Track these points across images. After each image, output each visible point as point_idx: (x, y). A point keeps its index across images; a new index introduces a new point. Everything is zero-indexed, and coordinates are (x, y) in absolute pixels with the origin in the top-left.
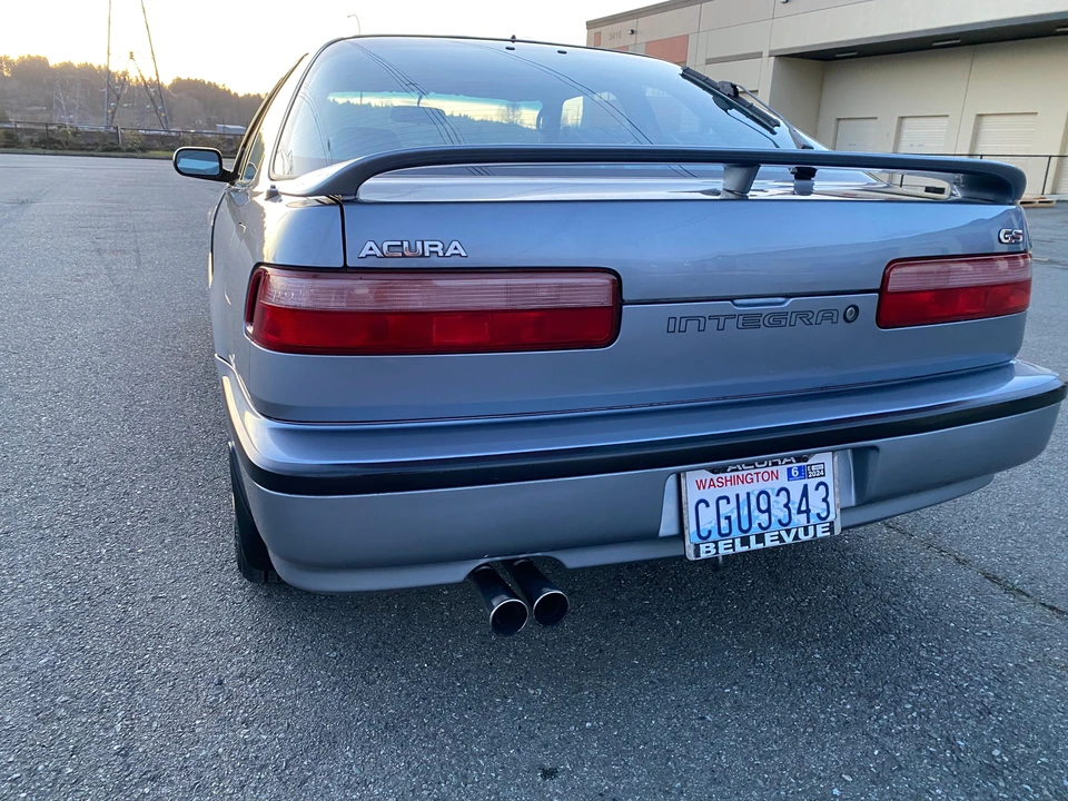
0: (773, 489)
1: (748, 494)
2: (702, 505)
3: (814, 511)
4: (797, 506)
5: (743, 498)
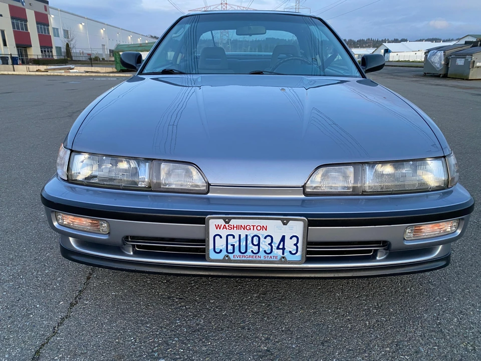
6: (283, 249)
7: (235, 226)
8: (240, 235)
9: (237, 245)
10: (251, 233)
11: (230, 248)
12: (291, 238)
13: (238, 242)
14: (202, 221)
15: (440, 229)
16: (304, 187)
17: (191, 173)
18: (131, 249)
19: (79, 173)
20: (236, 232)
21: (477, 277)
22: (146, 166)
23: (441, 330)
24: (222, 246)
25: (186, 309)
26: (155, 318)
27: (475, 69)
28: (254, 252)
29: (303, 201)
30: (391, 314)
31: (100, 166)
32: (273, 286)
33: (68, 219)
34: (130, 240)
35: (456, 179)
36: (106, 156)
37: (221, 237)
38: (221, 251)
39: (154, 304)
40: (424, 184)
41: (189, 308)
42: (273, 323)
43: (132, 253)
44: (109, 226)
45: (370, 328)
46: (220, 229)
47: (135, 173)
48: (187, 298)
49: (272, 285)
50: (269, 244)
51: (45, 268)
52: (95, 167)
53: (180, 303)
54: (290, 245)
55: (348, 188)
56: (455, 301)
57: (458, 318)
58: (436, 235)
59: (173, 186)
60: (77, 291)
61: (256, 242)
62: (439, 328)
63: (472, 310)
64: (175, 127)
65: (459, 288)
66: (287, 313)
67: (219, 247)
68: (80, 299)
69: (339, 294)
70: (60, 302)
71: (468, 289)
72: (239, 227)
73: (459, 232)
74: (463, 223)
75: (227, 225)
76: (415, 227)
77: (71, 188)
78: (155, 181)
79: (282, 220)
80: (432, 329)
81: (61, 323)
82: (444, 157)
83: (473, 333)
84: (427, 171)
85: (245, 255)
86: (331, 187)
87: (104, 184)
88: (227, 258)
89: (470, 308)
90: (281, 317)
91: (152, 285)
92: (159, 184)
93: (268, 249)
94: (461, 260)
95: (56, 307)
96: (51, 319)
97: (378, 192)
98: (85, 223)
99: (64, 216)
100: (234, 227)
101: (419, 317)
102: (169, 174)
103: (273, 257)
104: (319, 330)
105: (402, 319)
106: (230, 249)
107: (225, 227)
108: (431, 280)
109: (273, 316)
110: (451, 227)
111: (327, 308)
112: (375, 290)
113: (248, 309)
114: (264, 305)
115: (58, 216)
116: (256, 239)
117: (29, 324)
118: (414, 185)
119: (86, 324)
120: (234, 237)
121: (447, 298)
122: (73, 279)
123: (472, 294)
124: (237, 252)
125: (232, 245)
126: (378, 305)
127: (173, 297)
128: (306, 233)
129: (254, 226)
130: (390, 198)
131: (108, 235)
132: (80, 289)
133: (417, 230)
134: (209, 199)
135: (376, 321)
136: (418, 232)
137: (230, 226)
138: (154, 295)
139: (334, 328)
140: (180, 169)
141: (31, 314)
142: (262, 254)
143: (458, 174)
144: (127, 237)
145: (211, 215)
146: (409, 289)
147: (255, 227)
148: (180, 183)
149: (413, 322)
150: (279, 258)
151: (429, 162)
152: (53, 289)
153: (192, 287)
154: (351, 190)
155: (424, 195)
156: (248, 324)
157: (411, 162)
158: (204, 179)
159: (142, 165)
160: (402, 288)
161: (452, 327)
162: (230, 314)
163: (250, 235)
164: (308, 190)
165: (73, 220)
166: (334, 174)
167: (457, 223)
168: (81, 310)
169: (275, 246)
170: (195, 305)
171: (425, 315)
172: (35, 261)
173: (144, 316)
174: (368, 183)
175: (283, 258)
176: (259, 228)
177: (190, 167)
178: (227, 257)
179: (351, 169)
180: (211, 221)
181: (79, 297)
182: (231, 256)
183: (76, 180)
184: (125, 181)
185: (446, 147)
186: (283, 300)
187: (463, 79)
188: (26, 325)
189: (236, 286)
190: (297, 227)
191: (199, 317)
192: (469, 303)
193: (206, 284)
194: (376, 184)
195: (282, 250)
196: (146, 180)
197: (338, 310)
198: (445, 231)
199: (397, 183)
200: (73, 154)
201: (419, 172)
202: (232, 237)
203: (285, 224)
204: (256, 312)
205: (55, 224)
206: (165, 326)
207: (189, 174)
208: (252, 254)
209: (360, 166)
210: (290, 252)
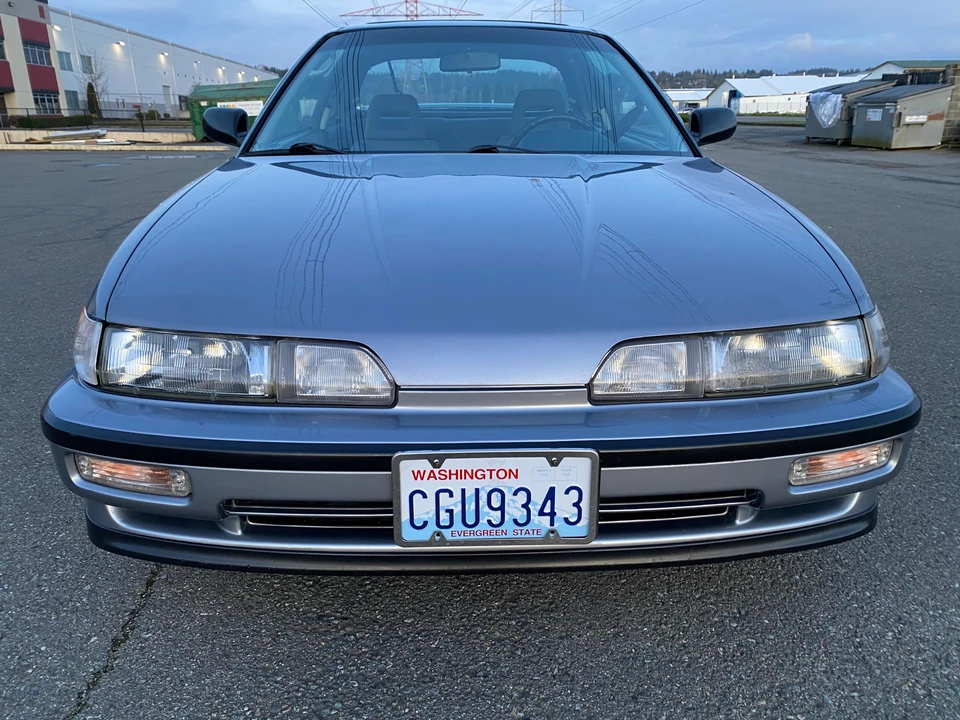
6: (552, 514)
7: (454, 472)
8: (463, 491)
9: (457, 510)
10: (485, 485)
11: (444, 517)
12: (567, 492)
13: (460, 505)
14: (385, 464)
15: (858, 461)
16: (589, 386)
17: (360, 364)
18: (238, 524)
19: (123, 370)
20: (455, 485)
21: (926, 545)
22: (262, 351)
23: (864, 657)
24: (428, 513)
25: (357, 639)
26: (293, 663)
27: (902, 130)
28: (494, 523)
29: (588, 414)
30: (766, 630)
31: (166, 354)
32: (531, 583)
33: (103, 468)
34: (234, 506)
35: (885, 360)
36: (180, 333)
37: (425, 496)
38: (425, 523)
39: (290, 633)
40: (825, 372)
41: (363, 638)
42: (534, 660)
43: (239, 533)
44: (190, 479)
45: (725, 661)
46: (422, 479)
47: (242, 366)
48: (357, 616)
49: (529, 581)
50: (523, 506)
51: (57, 566)
52: (158, 356)
53: (343, 628)
54: (564, 506)
55: (676, 385)
56: (887, 597)
57: (893, 631)
58: (851, 473)
59: (322, 393)
60: (125, 612)
61: (496, 503)
62: (860, 653)
63: (921, 614)
64: (319, 264)
65: (893, 569)
66: (561, 638)
67: (422, 517)
68: (132, 629)
69: (662, 592)
70: (90, 637)
71: (911, 571)
72: (461, 474)
73: (893, 464)
74: (900, 447)
75: (436, 471)
76: (810, 460)
77: (108, 402)
78: (283, 383)
79: (548, 456)
80: (845, 656)
81: (94, 683)
82: (861, 317)
83: (924, 660)
84: (829, 346)
85: (475, 529)
86: (643, 385)
87: (176, 393)
88: (437, 538)
89: (917, 610)
90: (549, 647)
91: (283, 591)
92: (292, 389)
93: (521, 515)
94: (894, 513)
95: (82, 649)
96: (73, 674)
97: (735, 391)
98: (138, 475)
99: (93, 461)
100: (450, 474)
101: (819, 633)
102: (312, 368)
103: (531, 532)
104: (627, 671)
105: (787, 638)
106: (444, 520)
107: (432, 475)
108: (840, 555)
109: (534, 645)
110: (877, 455)
111: (639, 623)
112: (732, 583)
113: (483, 634)
114: (514, 623)
115: (79, 461)
116: (496, 497)
117: (26, 689)
118: (805, 375)
119: (147, 683)
120: (451, 495)
121: (872, 592)
122: (115, 586)
123: (918, 580)
124: (458, 525)
125: (447, 511)
126: (740, 613)
127: (328, 616)
128: (596, 480)
129: (491, 471)
130: (760, 404)
131: (188, 499)
132: (133, 607)
133: (812, 465)
134: (397, 417)
135: (738, 645)
136: (815, 469)
137: (442, 472)
138: (289, 614)
139: (656, 664)
140: (336, 357)
141: (28, 667)
142: (509, 525)
143: (888, 349)
144: (229, 502)
145: (403, 451)
146: (797, 577)
147: (494, 473)
148: (335, 385)
149: (809, 644)
150: (543, 533)
151: (833, 328)
152: (75, 610)
153: (367, 592)
154: (683, 389)
155: (824, 395)
156: (485, 665)
157: (799, 331)
158: (386, 376)
159: (255, 349)
160: (784, 575)
161: (885, 650)
162: (447, 647)
163: (483, 488)
164: (597, 392)
165: (113, 471)
166: (648, 358)
167: (889, 447)
168: (136, 654)
169: (534, 509)
170: (374, 630)
171: (830, 628)
172: (34, 551)
173: (269, 660)
174: (715, 374)
175: (553, 532)
176: (502, 474)
177: (355, 352)
178: (438, 535)
179: (681, 347)
180: (403, 464)
181: (130, 625)
182: (447, 533)
183: (117, 385)
184: (220, 384)
185: (863, 296)
186: (552, 611)
187: (881, 149)
188: (19, 690)
189: (456, 587)
190: (577, 470)
191: (383, 656)
192: (915, 600)
193: (395, 586)
194: (732, 376)
195: (548, 518)
196: (265, 381)
197: (663, 626)
198: (867, 464)
199: (772, 373)
200: (109, 330)
201: (815, 350)
202: (447, 494)
203: (553, 464)
204: (499, 640)
205: (75, 479)
206: (313, 678)
207: (354, 367)
208: (490, 528)
209: (699, 342)
210: (566, 520)
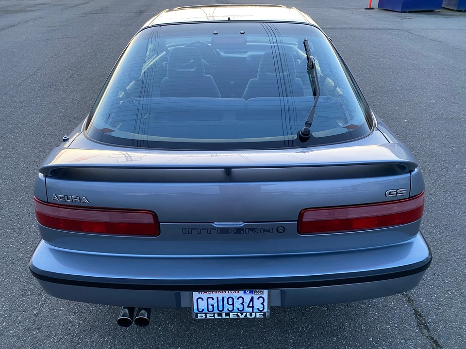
0: (236, 297)
1: (223, 297)
2: (200, 300)
3: (256, 307)
4: (247, 304)
5: (220, 298)
